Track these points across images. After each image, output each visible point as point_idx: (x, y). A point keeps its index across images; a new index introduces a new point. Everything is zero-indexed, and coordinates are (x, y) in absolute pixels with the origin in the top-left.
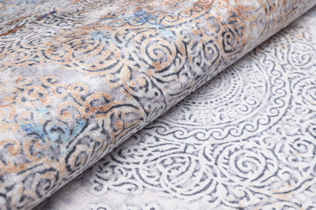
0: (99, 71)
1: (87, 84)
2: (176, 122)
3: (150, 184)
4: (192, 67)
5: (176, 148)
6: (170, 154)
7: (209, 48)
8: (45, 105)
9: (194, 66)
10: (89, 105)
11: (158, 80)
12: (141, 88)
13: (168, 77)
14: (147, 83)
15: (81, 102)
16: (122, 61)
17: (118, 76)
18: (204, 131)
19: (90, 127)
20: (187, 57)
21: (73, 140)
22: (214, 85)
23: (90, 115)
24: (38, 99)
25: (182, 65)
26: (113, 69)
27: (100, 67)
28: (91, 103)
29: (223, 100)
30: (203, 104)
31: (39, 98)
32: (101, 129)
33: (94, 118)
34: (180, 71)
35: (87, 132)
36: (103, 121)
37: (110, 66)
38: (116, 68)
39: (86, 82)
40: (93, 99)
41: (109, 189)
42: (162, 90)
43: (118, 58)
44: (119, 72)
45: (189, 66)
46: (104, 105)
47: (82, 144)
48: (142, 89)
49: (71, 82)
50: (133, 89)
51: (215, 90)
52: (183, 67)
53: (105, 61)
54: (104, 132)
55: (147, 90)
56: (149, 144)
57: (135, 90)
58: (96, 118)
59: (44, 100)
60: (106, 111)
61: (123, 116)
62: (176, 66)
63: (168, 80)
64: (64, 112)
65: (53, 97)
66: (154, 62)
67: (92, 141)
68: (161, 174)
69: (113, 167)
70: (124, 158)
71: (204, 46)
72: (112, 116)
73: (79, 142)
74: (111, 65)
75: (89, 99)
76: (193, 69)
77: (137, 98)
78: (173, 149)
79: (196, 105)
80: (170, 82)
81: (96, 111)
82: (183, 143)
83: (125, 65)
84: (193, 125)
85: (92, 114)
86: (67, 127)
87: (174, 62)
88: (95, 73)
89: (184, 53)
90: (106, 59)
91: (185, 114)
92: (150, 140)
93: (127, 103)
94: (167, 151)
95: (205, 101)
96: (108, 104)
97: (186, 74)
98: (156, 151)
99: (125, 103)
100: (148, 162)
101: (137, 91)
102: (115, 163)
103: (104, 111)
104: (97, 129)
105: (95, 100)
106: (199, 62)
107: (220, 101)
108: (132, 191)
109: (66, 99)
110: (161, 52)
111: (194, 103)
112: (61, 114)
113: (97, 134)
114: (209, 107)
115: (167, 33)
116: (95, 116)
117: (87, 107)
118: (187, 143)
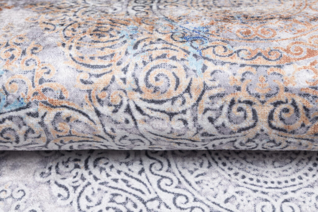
0: (82, 65)
1: (57, 71)
2: (181, 169)
3: (79, 204)
4: (199, 119)
5: (143, 193)
6: (130, 193)
7: (240, 110)
8: (6, 68)
9: (202, 118)
10: (41, 90)
11: (138, 108)
12: (110, 105)
13: (153, 112)
14: (121, 103)
15: (36, 84)
16: (114, 67)
17: (93, 79)
18: (191, 199)
19: (28, 110)
20: (198, 104)
21: (5, 112)
22: (273, 162)
23: (35, 101)
24: (5, 60)
25: (183, 108)
26: (96, 70)
27: (87, 61)
28: (45, 90)
29: (259, 184)
30: (231, 173)
31: (7, 60)
32: (39, 119)
33: (38, 105)
34: (176, 114)
35: (22, 113)
36: (45, 114)
37: (96, 66)
38: (100, 71)
39: (59, 69)
40: (49, 87)
41: (49, 182)
42: (138, 122)
43: (113, 63)
44: (98, 76)
45: (195, 115)
46: (56, 99)
47: (12, 121)
48: (110, 107)
49: (46, 60)
50: (99, 100)
51: (267, 167)
52: (184, 112)
53: (97, 59)
54: (41, 124)
55: (115, 111)
56: (130, 170)
57: (100, 104)
58: (39, 106)
59: (9, 63)
60: (55, 106)
61: (72, 122)
62: (174, 105)
63: (151, 115)
64: (13, 83)
65: (18, 65)
66: (147, 86)
67: (25, 125)
68: (99, 203)
69: (77, 167)
70: (95, 166)
71: (232, 103)
72: (58, 115)
73: (10, 118)
74: (98, 66)
75: (45, 85)
76: (199, 122)
77: (98, 113)
78: (141, 191)
79: (223, 167)
80: (153, 118)
81: (43, 100)
82: (156, 193)
83: (112, 72)
84: (190, 185)
85: (37, 100)
86: (6, 98)
87: (174, 99)
88: (76, 65)
89: (195, 96)
90: (99, 57)
91: (200, 168)
92: (136, 167)
93: (84, 111)
94: (133, 188)
95: (237, 171)
96: (61, 100)
97: (185, 122)
98: (125, 181)
99: (80, 109)
100: (105, 185)
101: (103, 106)
102: (82, 165)
103: (52, 105)
104: (35, 117)
105: (50, 89)
106: (214, 118)
107: (254, 182)
108: (59, 198)
109: (26, 73)
110: (166, 80)
111: (224, 164)
112: (10, 83)
113: (33, 122)
114: (233, 180)
115: (195, 64)
116: (39, 104)
117: (38, 91)
118: (160, 197)
